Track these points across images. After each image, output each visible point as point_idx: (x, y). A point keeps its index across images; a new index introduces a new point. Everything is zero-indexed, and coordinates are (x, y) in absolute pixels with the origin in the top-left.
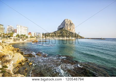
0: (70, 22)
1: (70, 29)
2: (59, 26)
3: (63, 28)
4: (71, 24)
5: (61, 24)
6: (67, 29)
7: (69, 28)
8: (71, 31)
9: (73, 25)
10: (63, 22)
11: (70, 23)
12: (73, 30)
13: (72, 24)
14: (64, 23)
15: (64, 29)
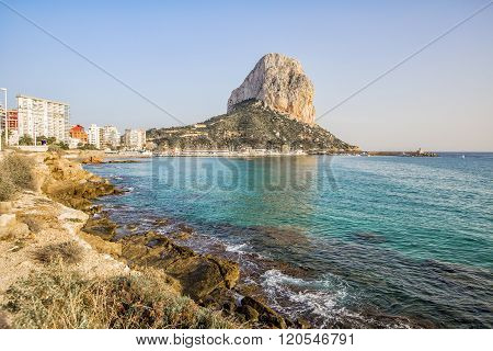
0: (288, 71)
1: (291, 106)
2: (236, 93)
3: (254, 100)
4: (295, 81)
5: (247, 79)
6: (272, 108)
7: (284, 102)
8: (292, 118)
9: (303, 84)
10: (253, 72)
11: (291, 77)
12: (306, 112)
13: (298, 79)
14: (258, 76)
15: (259, 103)
